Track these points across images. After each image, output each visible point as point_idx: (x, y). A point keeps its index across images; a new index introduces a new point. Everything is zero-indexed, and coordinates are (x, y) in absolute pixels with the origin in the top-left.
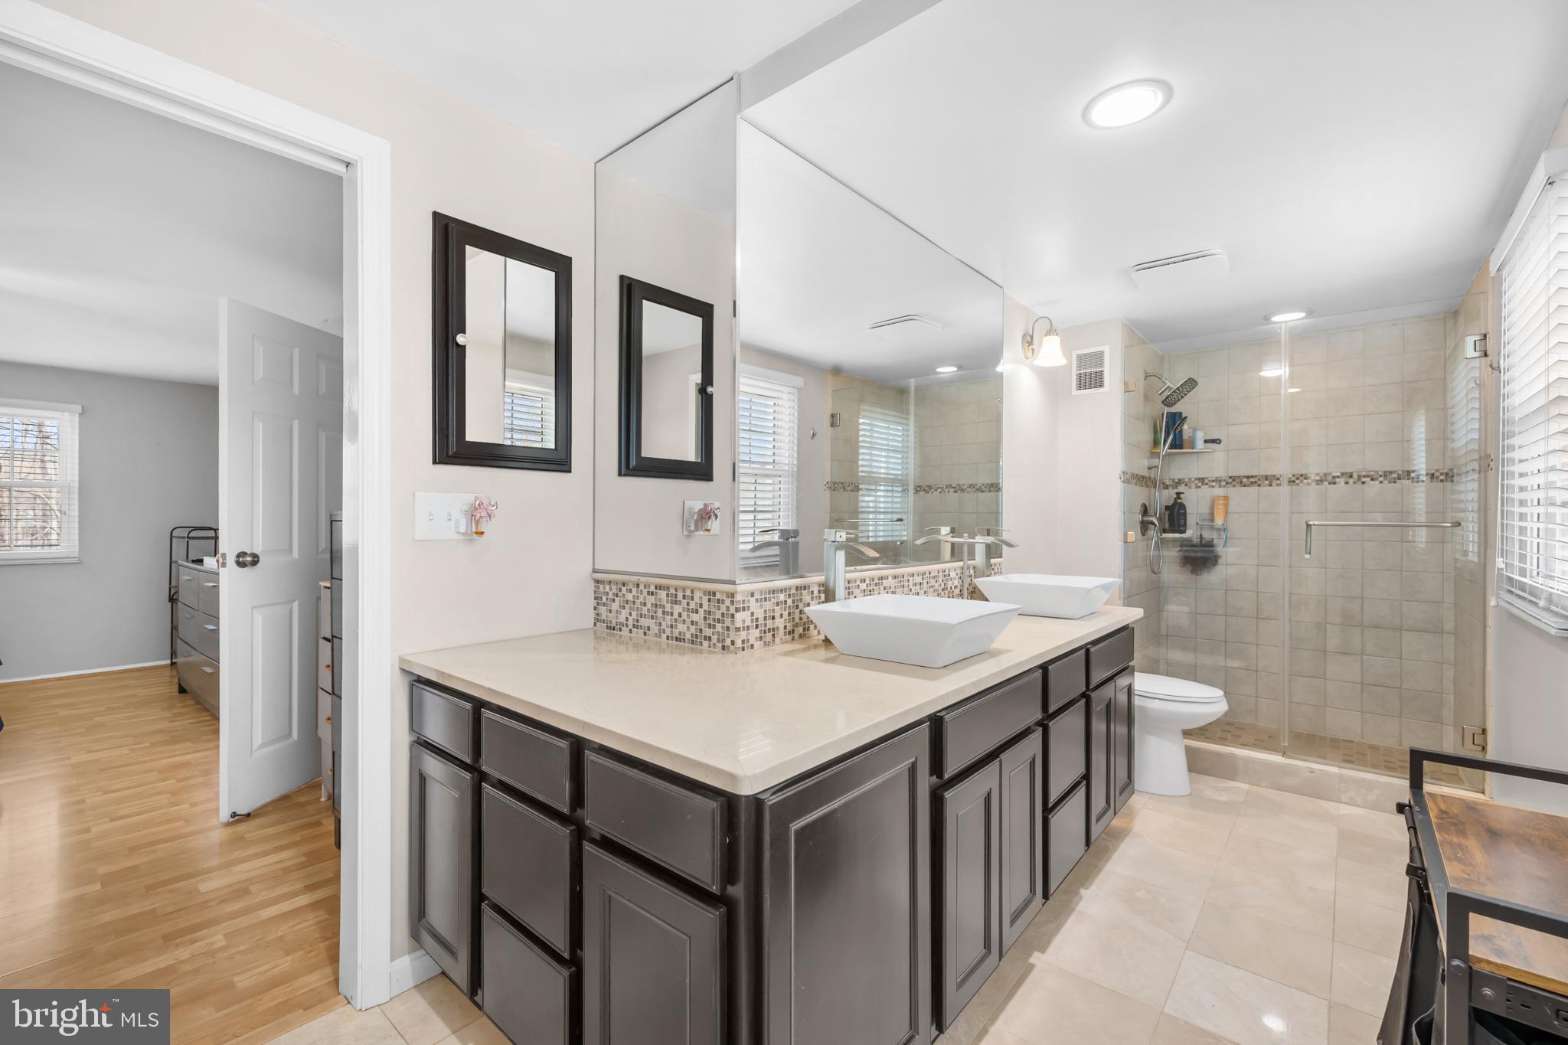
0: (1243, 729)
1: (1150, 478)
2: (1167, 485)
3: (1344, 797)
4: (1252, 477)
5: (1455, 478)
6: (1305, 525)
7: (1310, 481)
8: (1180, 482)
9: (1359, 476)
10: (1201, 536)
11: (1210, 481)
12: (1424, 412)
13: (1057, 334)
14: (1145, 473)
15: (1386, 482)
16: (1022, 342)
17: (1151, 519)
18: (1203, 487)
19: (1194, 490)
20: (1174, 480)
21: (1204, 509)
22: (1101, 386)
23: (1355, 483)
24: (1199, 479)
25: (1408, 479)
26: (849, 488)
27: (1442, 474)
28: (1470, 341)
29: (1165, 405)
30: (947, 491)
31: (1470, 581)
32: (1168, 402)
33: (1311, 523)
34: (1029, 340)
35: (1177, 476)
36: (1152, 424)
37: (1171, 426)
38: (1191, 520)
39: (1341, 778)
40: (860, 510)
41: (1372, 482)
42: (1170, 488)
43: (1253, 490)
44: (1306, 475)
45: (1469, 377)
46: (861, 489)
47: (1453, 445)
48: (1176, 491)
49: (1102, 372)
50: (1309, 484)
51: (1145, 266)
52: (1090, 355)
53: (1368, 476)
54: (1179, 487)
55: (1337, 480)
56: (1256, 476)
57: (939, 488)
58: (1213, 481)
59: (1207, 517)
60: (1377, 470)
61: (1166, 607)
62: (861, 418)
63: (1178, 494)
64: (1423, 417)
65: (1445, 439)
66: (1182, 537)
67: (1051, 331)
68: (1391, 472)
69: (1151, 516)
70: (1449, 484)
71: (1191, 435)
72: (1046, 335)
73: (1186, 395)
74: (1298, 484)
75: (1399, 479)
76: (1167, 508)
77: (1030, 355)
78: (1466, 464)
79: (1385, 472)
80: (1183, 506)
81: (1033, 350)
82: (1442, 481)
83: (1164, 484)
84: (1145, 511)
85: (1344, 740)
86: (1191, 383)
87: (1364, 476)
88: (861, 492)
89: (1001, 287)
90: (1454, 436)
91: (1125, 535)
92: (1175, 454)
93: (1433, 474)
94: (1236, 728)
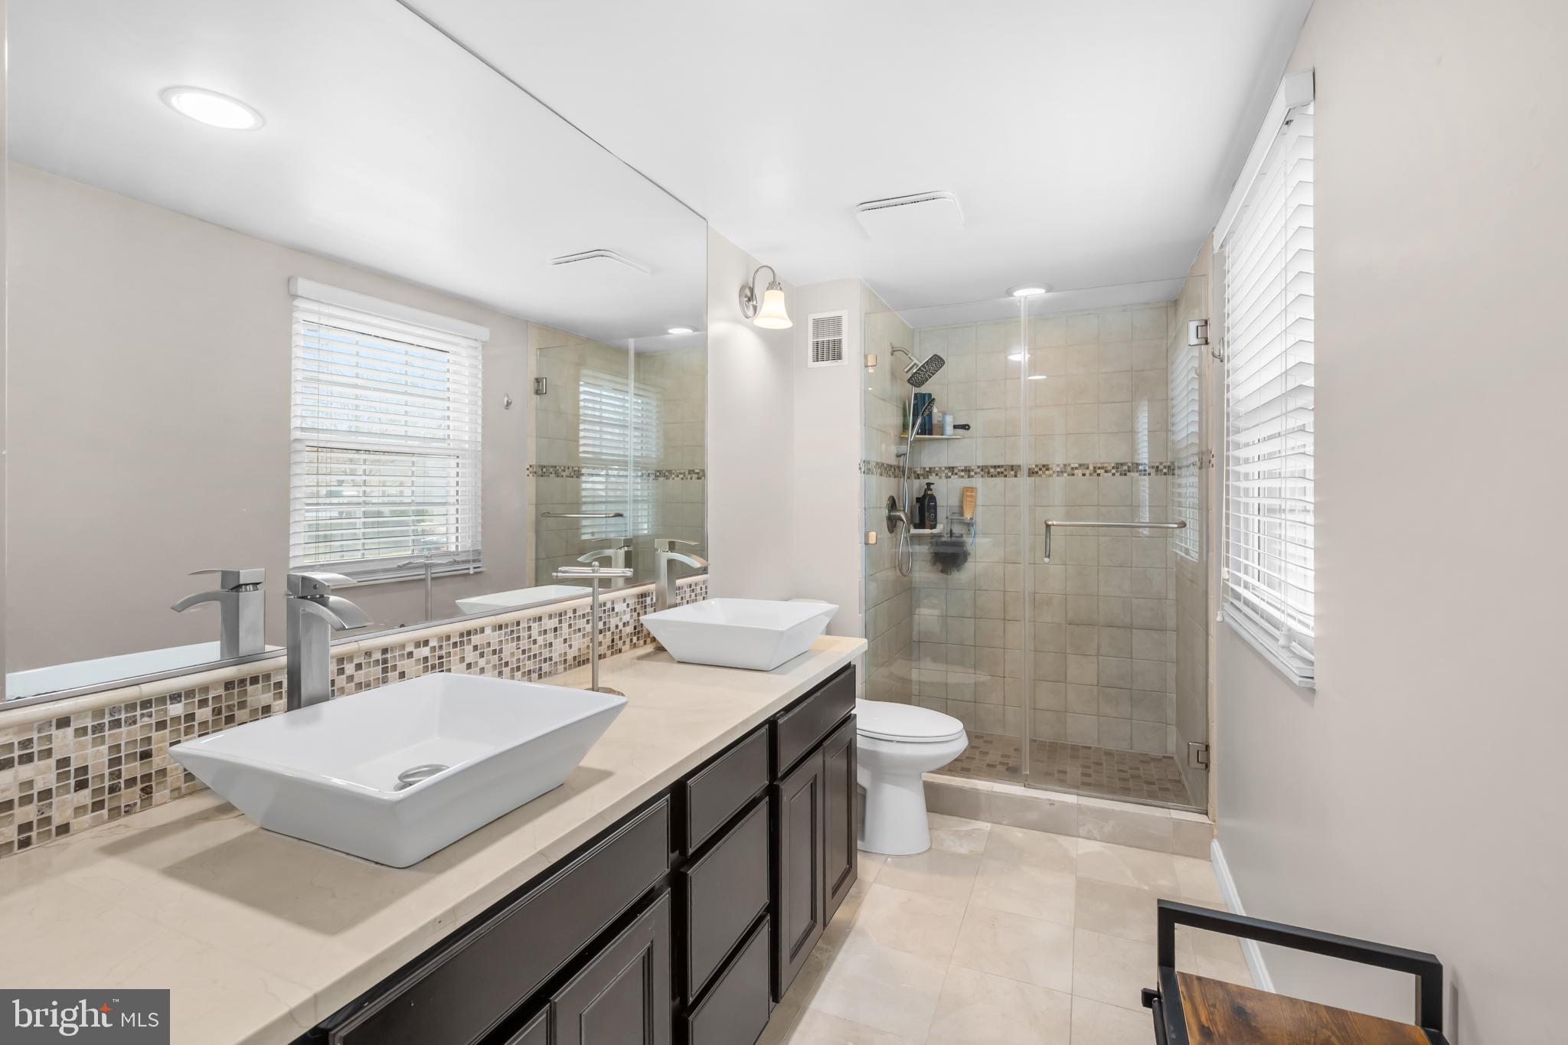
0: (991, 742)
1: (899, 467)
2: (918, 475)
3: (1082, 832)
4: (999, 467)
5: (1176, 472)
6: (1045, 525)
7: (1051, 472)
8: (931, 471)
9: (1095, 468)
10: (951, 530)
11: (959, 471)
12: (1146, 403)
13: (781, 289)
14: (893, 461)
15: (1118, 474)
16: (740, 296)
17: (898, 514)
18: (952, 477)
19: (944, 480)
20: (924, 469)
21: (954, 501)
22: (839, 357)
23: (1091, 474)
24: (949, 468)
25: (1137, 471)
26: (564, 474)
27: (1165, 467)
28: (1193, 326)
29: (912, 384)
30: (689, 477)
31: (1192, 581)
32: (917, 380)
33: (1050, 523)
34: (749, 295)
35: (927, 465)
36: (901, 406)
37: (919, 407)
38: (942, 514)
39: (1080, 809)
40: (584, 500)
41: (1106, 474)
42: (921, 478)
43: (999, 480)
44: (1048, 465)
45: (1190, 367)
46: (583, 474)
47: (1174, 437)
48: (927, 481)
49: (840, 341)
50: (1050, 476)
51: (871, 205)
52: (829, 320)
53: (1102, 468)
54: (930, 477)
55: (1076, 471)
56: (1002, 466)
57: (681, 474)
58: (962, 471)
59: (956, 510)
60: (1110, 461)
61: (917, 610)
62: (582, 385)
63: (929, 484)
64: (1146, 408)
65: (1167, 431)
66: (932, 533)
67: (773, 285)
68: (1122, 464)
69: (899, 511)
70: (1170, 477)
71: (940, 419)
72: (768, 289)
73: (933, 374)
74: (1040, 476)
75: (1129, 471)
76: (918, 500)
77: (750, 312)
78: (1187, 458)
79: (1117, 464)
80: (933, 498)
81: (755, 308)
82: (1165, 474)
83: (915, 472)
84: (893, 504)
85: (1083, 747)
86: (937, 362)
87: (1099, 468)
88: (583, 478)
89: (704, 219)
90: (1174, 428)
91: (866, 536)
92: (924, 440)
93: (1158, 467)
94: (985, 742)
